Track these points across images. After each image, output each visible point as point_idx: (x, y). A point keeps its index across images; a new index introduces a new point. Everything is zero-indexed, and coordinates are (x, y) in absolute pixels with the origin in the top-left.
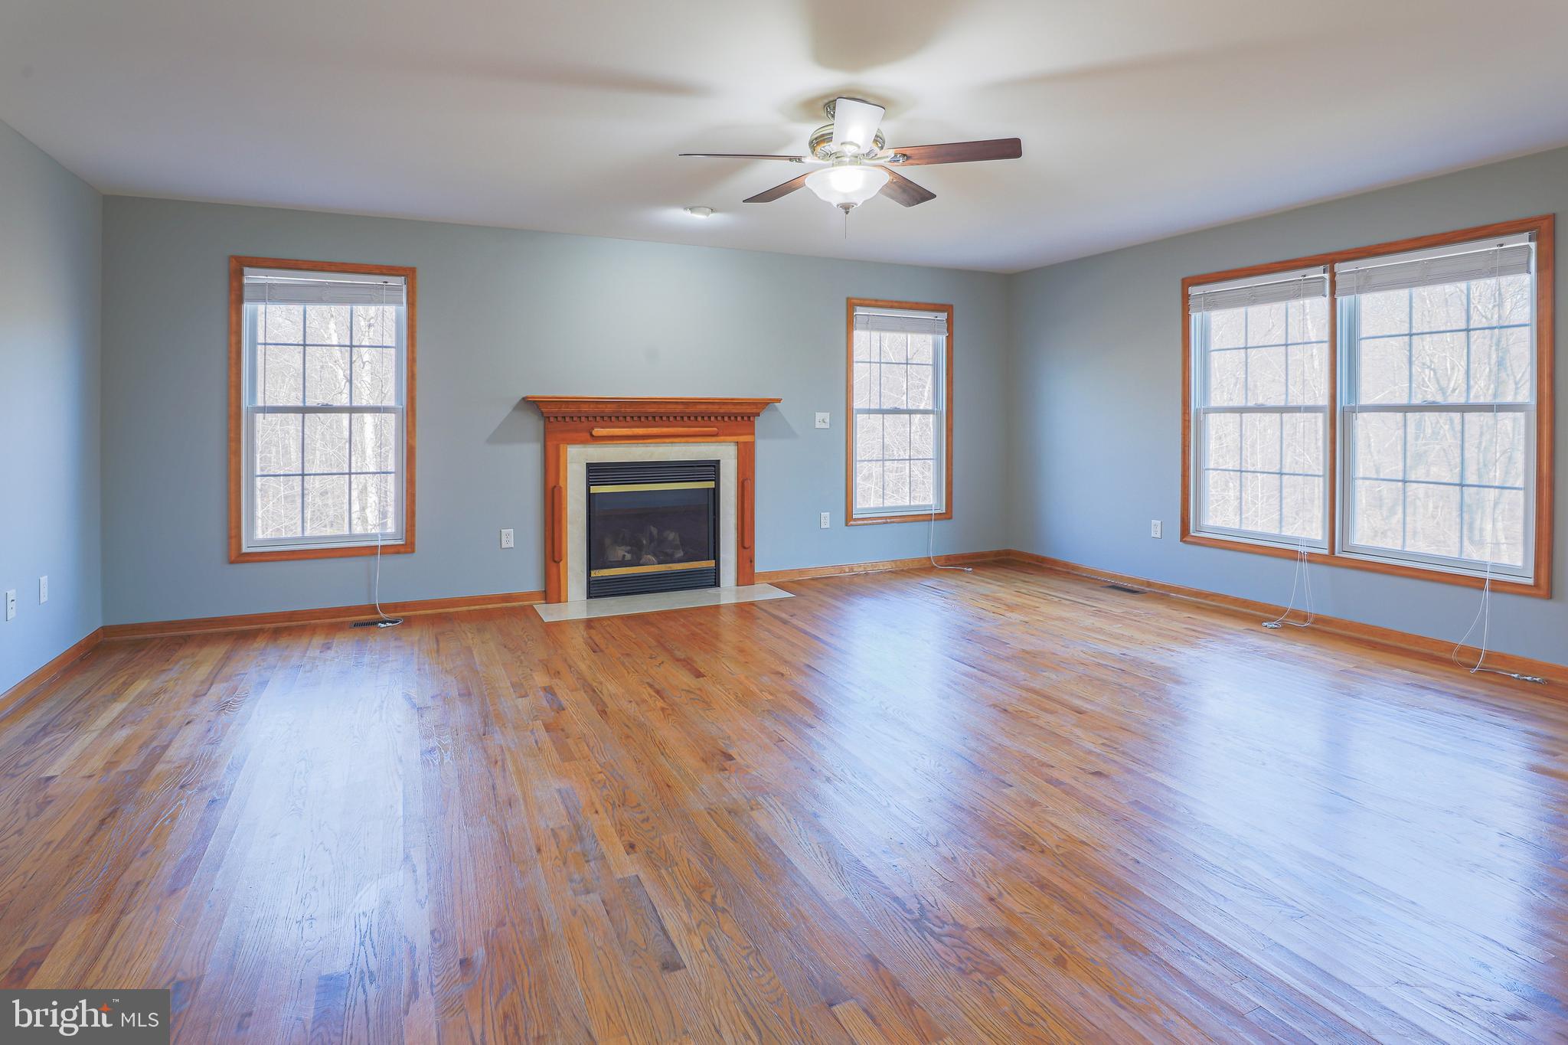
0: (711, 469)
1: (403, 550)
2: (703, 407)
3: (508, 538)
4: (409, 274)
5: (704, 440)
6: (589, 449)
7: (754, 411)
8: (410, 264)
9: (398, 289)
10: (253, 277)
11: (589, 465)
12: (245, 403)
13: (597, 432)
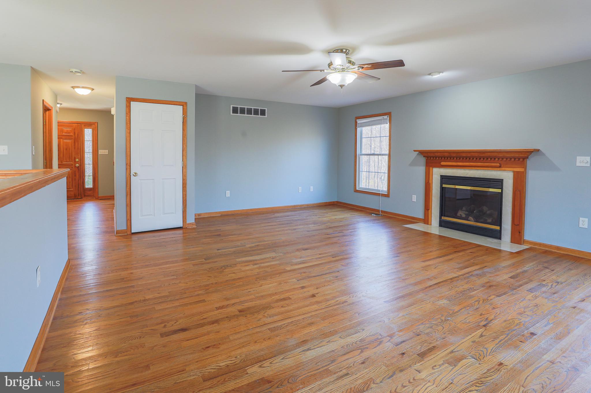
0: (499, 183)
1: (387, 196)
2: (489, 154)
3: (414, 198)
4: (389, 114)
5: (492, 169)
6: (441, 170)
7: (526, 156)
8: (389, 111)
9: (386, 119)
10: (359, 121)
11: (441, 176)
12: (358, 152)
13: (443, 163)
